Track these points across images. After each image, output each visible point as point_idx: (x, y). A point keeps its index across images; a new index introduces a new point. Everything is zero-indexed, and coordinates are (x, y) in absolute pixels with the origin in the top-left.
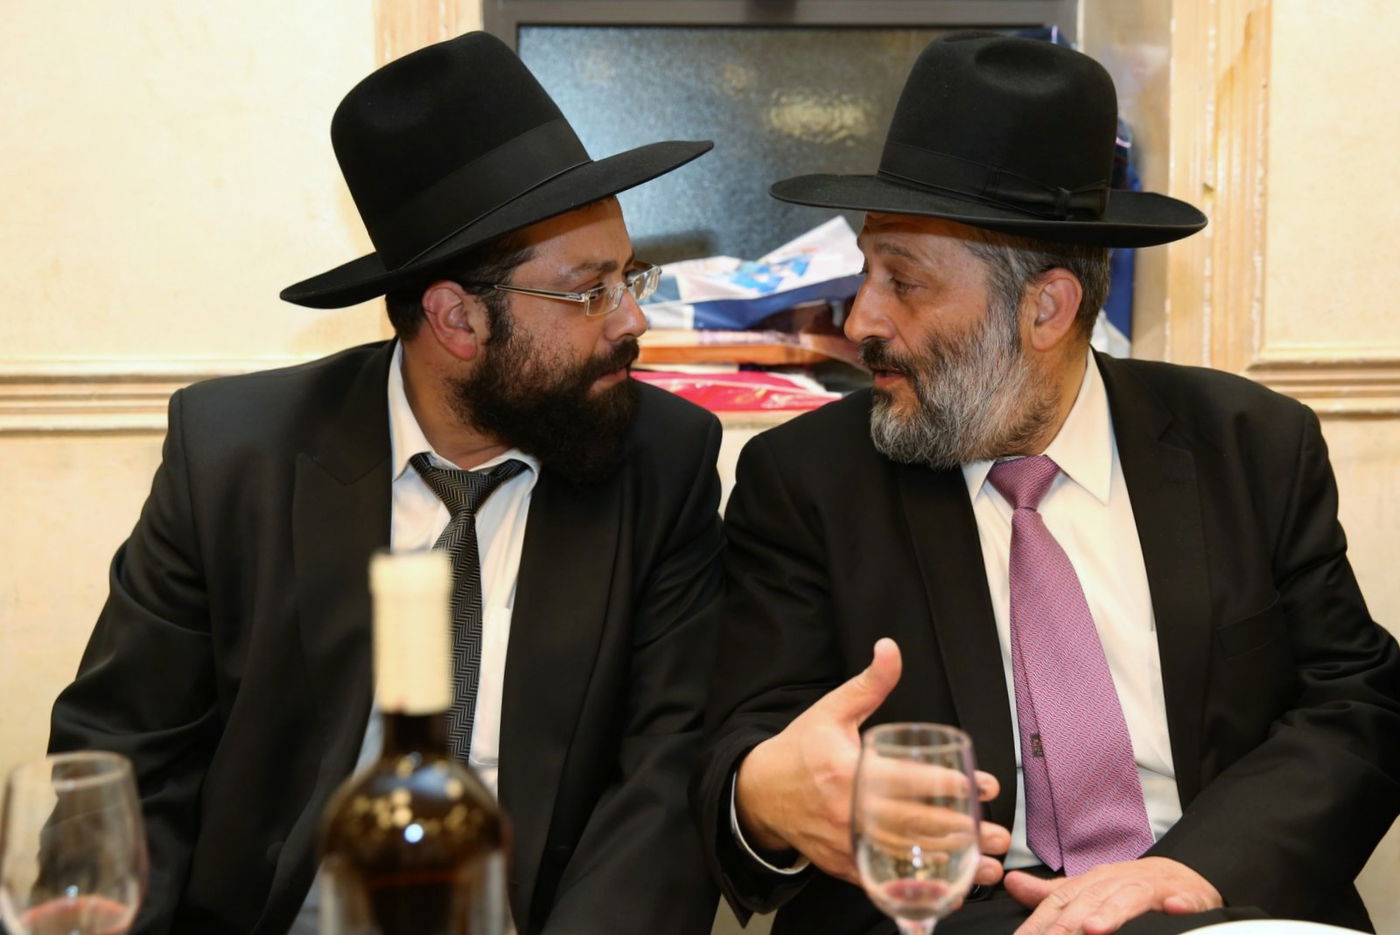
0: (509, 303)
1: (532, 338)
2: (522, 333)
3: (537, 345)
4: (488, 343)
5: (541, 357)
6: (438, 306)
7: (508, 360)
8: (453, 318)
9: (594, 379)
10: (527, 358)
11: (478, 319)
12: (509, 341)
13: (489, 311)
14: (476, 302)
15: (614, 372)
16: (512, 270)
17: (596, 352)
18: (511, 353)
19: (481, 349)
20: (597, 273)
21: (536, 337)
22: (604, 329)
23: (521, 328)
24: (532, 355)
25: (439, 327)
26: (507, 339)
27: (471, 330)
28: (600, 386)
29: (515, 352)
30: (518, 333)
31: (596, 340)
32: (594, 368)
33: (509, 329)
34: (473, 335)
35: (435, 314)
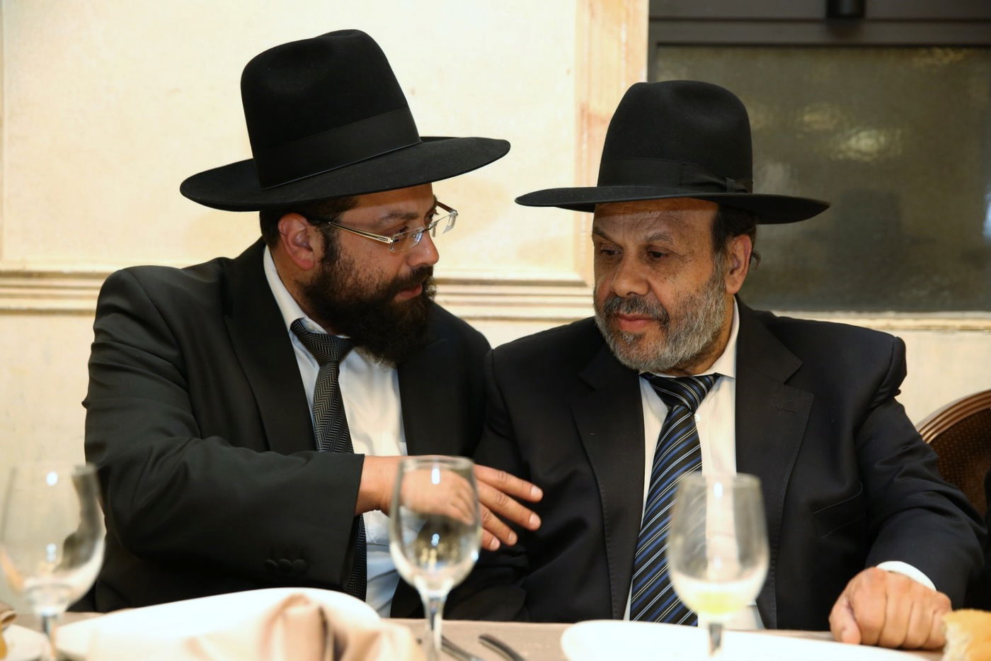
0: (338, 235)
1: (354, 262)
2: (346, 257)
3: (357, 266)
4: (323, 261)
5: (360, 275)
6: (289, 230)
7: (336, 274)
8: (299, 239)
9: (396, 292)
10: (349, 275)
11: (316, 243)
12: (337, 262)
13: (324, 239)
14: (316, 231)
15: (413, 289)
16: (342, 213)
17: (399, 274)
18: (339, 270)
19: (318, 265)
20: (403, 221)
21: (356, 261)
22: (407, 259)
23: (346, 254)
24: (353, 273)
25: (288, 244)
26: (336, 260)
27: (310, 249)
28: (400, 298)
29: (341, 269)
30: (343, 257)
31: (400, 266)
32: (397, 285)
33: (338, 253)
34: (311, 253)
35: (286, 236)
